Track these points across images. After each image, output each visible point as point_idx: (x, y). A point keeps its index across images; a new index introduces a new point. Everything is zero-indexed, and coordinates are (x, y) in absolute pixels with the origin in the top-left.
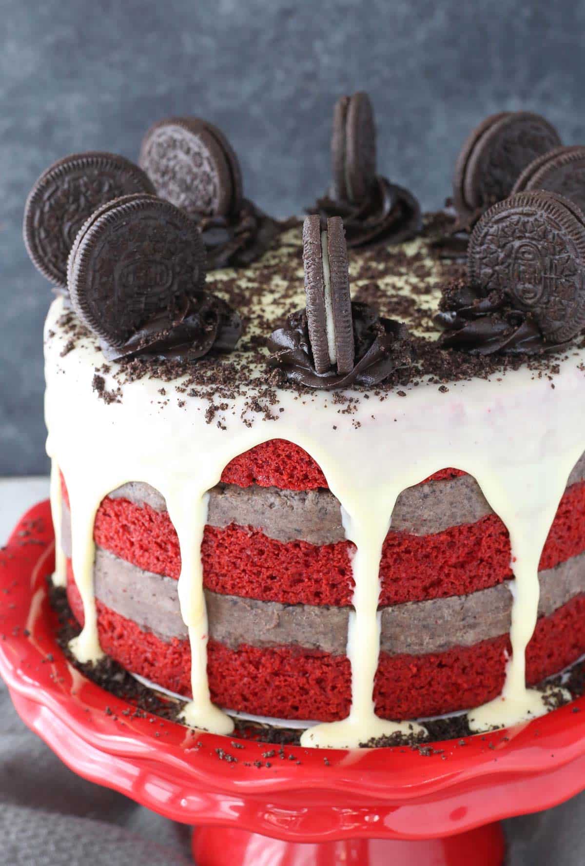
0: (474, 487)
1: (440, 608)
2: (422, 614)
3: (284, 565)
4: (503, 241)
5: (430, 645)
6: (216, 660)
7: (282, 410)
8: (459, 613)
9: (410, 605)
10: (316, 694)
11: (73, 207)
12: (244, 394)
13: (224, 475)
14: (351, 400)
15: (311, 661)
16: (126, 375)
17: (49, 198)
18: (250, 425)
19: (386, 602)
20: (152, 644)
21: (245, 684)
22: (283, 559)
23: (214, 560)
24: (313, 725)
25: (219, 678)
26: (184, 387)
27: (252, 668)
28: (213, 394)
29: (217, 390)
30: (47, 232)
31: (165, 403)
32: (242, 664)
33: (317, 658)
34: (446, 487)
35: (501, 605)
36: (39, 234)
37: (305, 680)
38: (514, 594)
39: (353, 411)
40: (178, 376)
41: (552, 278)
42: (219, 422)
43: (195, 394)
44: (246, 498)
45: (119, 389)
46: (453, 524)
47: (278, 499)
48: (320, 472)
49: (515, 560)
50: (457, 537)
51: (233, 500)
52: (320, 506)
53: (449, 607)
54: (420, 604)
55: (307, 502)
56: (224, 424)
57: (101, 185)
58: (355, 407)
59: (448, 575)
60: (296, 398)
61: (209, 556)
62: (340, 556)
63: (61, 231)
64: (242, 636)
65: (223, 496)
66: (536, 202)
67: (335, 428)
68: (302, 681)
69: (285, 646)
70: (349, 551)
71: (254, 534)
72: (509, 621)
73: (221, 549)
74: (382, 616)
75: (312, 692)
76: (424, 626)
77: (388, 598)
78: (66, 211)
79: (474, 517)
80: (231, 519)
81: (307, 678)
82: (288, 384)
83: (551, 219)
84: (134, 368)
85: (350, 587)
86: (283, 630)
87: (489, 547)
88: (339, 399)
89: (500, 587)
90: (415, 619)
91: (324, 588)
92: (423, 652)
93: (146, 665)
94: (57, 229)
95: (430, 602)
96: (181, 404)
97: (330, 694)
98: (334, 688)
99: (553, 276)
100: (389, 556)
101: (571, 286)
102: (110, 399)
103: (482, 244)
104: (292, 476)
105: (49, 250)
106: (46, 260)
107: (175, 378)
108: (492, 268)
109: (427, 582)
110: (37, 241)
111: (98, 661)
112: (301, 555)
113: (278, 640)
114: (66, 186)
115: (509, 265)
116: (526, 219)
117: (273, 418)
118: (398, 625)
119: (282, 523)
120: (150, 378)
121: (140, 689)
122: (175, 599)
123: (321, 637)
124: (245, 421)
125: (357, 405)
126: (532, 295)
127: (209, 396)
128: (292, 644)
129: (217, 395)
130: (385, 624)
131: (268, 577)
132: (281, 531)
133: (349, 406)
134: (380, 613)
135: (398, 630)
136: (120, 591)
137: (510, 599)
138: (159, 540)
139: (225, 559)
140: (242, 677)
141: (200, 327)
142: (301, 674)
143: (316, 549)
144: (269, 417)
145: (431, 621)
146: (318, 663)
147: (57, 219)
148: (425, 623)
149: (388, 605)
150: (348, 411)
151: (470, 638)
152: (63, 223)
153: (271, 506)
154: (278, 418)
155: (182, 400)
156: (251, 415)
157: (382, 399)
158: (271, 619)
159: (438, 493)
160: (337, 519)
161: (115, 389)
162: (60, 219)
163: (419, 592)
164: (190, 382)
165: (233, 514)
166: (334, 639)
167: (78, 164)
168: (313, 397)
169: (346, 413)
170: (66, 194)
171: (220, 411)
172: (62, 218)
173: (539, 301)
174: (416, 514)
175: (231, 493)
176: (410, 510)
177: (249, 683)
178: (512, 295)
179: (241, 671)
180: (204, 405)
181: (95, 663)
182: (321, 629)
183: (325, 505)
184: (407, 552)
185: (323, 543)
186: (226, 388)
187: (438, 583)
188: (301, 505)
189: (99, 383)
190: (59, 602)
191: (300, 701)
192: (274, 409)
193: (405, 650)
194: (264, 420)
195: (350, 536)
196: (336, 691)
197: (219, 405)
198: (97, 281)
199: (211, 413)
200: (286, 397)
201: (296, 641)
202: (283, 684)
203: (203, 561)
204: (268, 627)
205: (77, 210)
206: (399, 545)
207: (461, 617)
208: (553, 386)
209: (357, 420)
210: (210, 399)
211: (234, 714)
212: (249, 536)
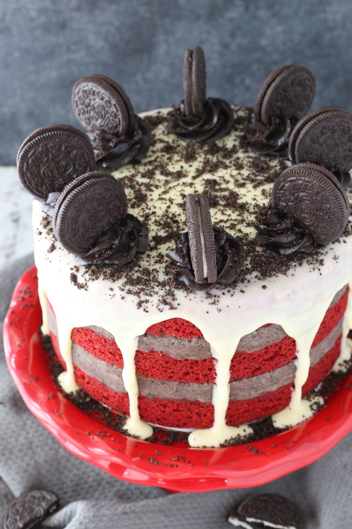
0: (280, 328)
1: (260, 379)
2: (251, 383)
3: (180, 368)
4: (293, 192)
5: (254, 394)
6: (143, 403)
7: (179, 304)
8: (270, 379)
9: (245, 380)
10: (195, 418)
11: (45, 159)
12: (157, 293)
13: (147, 331)
14: (215, 296)
15: (193, 405)
16: (89, 275)
17: (31, 156)
18: (162, 311)
19: (233, 380)
20: (107, 391)
21: (158, 414)
22: (179, 365)
23: (141, 364)
24: (195, 430)
25: (144, 411)
26: (123, 287)
27: (162, 408)
28: (140, 292)
29: (142, 290)
30: (31, 174)
31: (113, 296)
32: (157, 406)
33: (196, 404)
34: (266, 331)
35: (291, 371)
36: (27, 174)
37: (190, 413)
38: (297, 366)
39: (217, 303)
40: (119, 278)
41: (321, 215)
42: (144, 309)
43: (129, 292)
44: (159, 340)
45: (86, 284)
46: (268, 345)
47: (176, 341)
48: (199, 331)
49: (298, 352)
50: (269, 349)
51: (152, 340)
52: (199, 344)
53: (264, 378)
54: (250, 379)
55: (192, 343)
56: (147, 309)
57: (60, 147)
58: (218, 301)
59: (264, 365)
60: (186, 297)
61: (138, 361)
62: (209, 364)
63: (39, 172)
64: (156, 395)
65: (146, 338)
66: (313, 176)
67: (208, 312)
68: (189, 414)
69: (180, 400)
70: (214, 361)
71: (163, 355)
72: (294, 377)
73: (145, 360)
74: (230, 386)
75: (194, 418)
76: (252, 388)
77: (234, 378)
78: (42, 162)
79: (279, 339)
80: (151, 348)
81: (191, 412)
82: (180, 286)
83: (321, 187)
84: (93, 272)
85: (214, 376)
86: (179, 393)
87: (285, 349)
88: (209, 295)
89: (290, 364)
90: (247, 386)
91: (201, 376)
92: (251, 398)
93: (103, 399)
94: (36, 171)
95: (255, 378)
96: (123, 298)
97: (203, 418)
98: (205, 415)
99: (321, 214)
100: (234, 361)
101: (331, 221)
102: (81, 287)
103: (280, 190)
104: (184, 332)
105: (33, 182)
106: (32, 188)
107: (117, 280)
108: (287, 203)
109: (253, 370)
110: (26, 179)
111: (77, 392)
112: (188, 364)
113: (176, 398)
114: (40, 149)
115: (296, 203)
116: (307, 184)
117: (175, 309)
118: (238, 389)
119: (179, 351)
120: (103, 280)
121: (101, 407)
122: (120, 376)
123: (199, 396)
124: (159, 309)
125: (218, 299)
126: (309, 221)
127: (137, 294)
128: (183, 399)
129: (142, 293)
130: (232, 389)
131: (171, 373)
132: (179, 355)
133: (214, 301)
134: (229, 385)
135: (238, 391)
136: (88, 365)
137: (295, 368)
138: (110, 351)
139: (147, 364)
140: (157, 411)
141: (127, 243)
142: (188, 410)
143: (197, 362)
144: (172, 308)
145: (255, 386)
146: (197, 406)
147: (37, 166)
148: (252, 387)
149: (234, 381)
150: (214, 303)
151: (274, 388)
152: (40, 168)
153: (173, 344)
154: (176, 308)
155: (123, 295)
156: (162, 306)
157: (232, 295)
158: (173, 388)
159: (261, 334)
160: (209, 349)
161: (84, 284)
162: (38, 167)
163: (250, 374)
164: (126, 283)
165: (152, 346)
166: (206, 396)
167: (46, 136)
168: (195, 295)
169: (213, 304)
170: (41, 153)
171: (144, 303)
172: (39, 165)
173: (313, 224)
174: (249, 345)
175: (150, 337)
176: (246, 343)
177: (161, 414)
178: (297, 218)
179: (156, 408)
180: (135, 299)
181: (75, 393)
182: (199, 392)
183: (202, 344)
184: (244, 358)
185: (200, 359)
186: (147, 288)
187: (259, 368)
188: (189, 344)
189: (74, 278)
190: (48, 346)
191: (188, 421)
192: (175, 304)
193: (242, 398)
194: (169, 309)
195: (214, 356)
196: (206, 417)
197: (144, 300)
198: (70, 229)
199: (140, 304)
200: (180, 294)
201: (186, 398)
202: (179, 415)
203: (135, 364)
204: (171, 392)
205: (47, 161)
206: (240, 356)
207: (271, 380)
208: (321, 274)
209: (219, 308)
210: (138, 296)
211: (152, 424)
212: (161, 356)
